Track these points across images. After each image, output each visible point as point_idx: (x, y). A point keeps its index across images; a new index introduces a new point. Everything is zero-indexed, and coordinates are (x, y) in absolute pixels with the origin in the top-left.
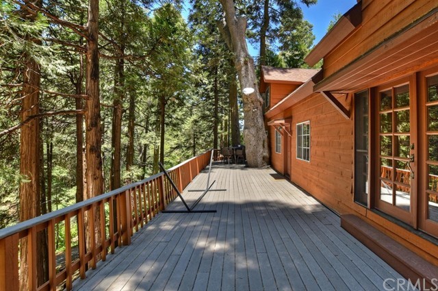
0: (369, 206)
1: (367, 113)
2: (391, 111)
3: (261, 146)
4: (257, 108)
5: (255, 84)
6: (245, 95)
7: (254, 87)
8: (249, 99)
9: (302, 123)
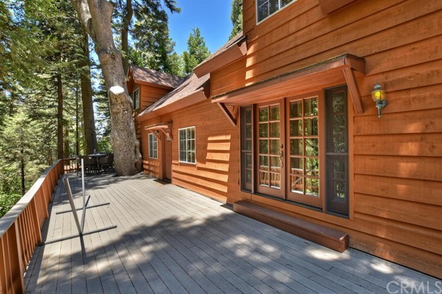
0: (253, 192)
1: (251, 122)
2: (267, 122)
3: (133, 152)
4: (127, 110)
5: (124, 83)
6: (113, 94)
7: (123, 87)
8: (118, 99)
9: (186, 128)
